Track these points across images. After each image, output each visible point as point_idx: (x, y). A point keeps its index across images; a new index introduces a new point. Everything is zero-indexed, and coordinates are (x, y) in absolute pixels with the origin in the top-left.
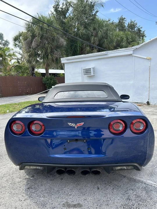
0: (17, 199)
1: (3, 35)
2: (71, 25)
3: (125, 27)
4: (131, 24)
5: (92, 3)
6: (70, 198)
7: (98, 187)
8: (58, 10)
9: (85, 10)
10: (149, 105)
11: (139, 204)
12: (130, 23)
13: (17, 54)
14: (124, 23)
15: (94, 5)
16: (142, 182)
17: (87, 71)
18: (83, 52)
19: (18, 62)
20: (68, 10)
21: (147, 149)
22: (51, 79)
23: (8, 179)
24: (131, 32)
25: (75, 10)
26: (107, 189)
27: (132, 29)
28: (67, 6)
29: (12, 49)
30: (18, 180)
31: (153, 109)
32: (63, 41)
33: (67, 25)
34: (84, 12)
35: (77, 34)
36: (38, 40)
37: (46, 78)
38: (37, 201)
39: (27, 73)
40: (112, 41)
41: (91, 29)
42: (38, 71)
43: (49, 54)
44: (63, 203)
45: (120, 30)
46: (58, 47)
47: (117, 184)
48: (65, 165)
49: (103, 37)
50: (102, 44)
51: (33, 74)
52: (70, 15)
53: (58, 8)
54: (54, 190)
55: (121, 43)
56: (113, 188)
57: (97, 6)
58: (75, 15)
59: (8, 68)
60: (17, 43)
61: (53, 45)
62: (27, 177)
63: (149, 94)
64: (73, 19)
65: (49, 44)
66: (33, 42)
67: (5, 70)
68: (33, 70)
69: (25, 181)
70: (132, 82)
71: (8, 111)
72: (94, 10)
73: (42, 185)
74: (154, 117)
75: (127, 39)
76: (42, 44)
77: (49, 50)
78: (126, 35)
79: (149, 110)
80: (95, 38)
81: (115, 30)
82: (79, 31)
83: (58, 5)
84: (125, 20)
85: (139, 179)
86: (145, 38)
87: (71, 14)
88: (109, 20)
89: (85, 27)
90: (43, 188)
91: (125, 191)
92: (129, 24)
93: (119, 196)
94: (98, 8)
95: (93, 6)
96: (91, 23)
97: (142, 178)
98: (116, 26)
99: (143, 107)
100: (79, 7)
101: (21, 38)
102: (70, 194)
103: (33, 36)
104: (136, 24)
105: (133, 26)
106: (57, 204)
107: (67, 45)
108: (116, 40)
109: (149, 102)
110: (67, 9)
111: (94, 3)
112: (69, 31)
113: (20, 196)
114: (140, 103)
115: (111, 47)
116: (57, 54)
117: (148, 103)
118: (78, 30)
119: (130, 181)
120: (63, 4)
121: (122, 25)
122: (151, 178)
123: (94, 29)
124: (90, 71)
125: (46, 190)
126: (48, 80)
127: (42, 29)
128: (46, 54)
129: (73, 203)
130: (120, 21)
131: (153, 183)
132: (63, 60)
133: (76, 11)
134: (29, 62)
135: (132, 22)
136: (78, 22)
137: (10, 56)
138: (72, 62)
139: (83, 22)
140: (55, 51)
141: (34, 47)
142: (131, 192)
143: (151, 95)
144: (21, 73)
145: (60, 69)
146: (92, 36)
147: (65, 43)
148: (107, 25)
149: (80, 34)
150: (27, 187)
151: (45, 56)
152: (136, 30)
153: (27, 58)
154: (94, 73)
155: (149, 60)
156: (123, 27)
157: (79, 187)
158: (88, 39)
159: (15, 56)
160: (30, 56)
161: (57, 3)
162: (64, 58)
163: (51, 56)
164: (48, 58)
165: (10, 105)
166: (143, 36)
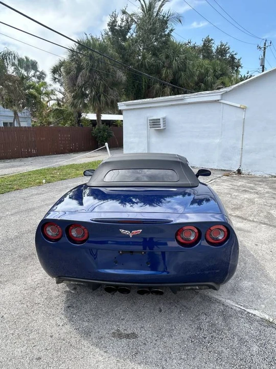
0: (54, 323)
1: (37, 63)
2: (134, 52)
3: (212, 52)
4: (221, 48)
5: (164, 17)
6: (123, 325)
7: (160, 308)
8: (116, 29)
9: (154, 27)
10: (241, 174)
11: (212, 336)
12: (219, 47)
13: (57, 93)
14: (211, 47)
15: (168, 20)
16: (219, 302)
17: (155, 122)
18: (151, 91)
19: (59, 104)
20: (130, 29)
21: (230, 258)
22: (104, 131)
23: (43, 292)
24: (220, 60)
25: (139, 28)
26: (172, 312)
27: (222, 55)
28: (128, 23)
29: (50, 85)
30: (55, 293)
31: (245, 181)
32: (122, 76)
33: (127, 51)
34: (153, 31)
35: (142, 65)
36: (86, 74)
37: (98, 129)
38: (79, 326)
39: (71, 120)
40: (192, 75)
41: (163, 56)
42: (87, 117)
43: (102, 95)
44: (113, 331)
45: (204, 57)
46: (115, 84)
47: (185, 304)
48: (117, 283)
49: (179, 70)
50: (178, 79)
51: (79, 121)
52: (132, 35)
53: (116, 26)
54: (102, 310)
55: (205, 77)
56: (180, 311)
57: (173, 21)
58: (139, 36)
59: (44, 113)
60: (57, 76)
61: (107, 82)
62: (68, 289)
63: (241, 158)
64: (136, 42)
65: (101, 80)
66: (79, 77)
67: (41, 114)
68: (80, 115)
69: (65, 296)
70: (218, 141)
71: (44, 181)
72: (167, 28)
73: (86, 303)
74: (246, 196)
75: (215, 71)
76: (92, 80)
77: (101, 89)
78: (214, 65)
79: (240, 183)
80: (168, 71)
81: (197, 58)
82: (145, 60)
83: (115, 21)
84: (213, 41)
85: (216, 297)
86: (240, 69)
87: (134, 34)
88: (189, 42)
89: (154, 54)
90: (87, 307)
91: (196, 316)
92: (217, 49)
93: (187, 324)
94: (173, 24)
95: (166, 22)
96: (162, 47)
97: (221, 296)
98: (200, 51)
99: (231, 178)
100: (145, 24)
101: (62, 70)
102: (122, 317)
103: (79, 69)
104: (229, 49)
105: (225, 51)
106: (105, 333)
107: (127, 81)
108: (198, 73)
109: (240, 170)
110: (128, 27)
111: (167, 18)
112: (130, 60)
113: (58, 318)
114: (228, 171)
115: (191, 84)
116: (113, 94)
117: (239, 172)
118: (144, 58)
119: (204, 300)
120: (122, 19)
121: (208, 49)
122: (232, 296)
123: (167, 57)
124: (158, 122)
125: (91, 310)
126: (100, 132)
127: (91, 57)
128: (97, 95)
129: (126, 332)
130: (204, 44)
131: (234, 304)
132: (121, 106)
133: (141, 30)
134: (73, 105)
135: (223, 45)
136: (144, 46)
137: (48, 94)
138: (134, 109)
139: (151, 46)
140: (111, 90)
141: (80, 84)
142: (204, 317)
143: (243, 159)
144: (63, 121)
145: (117, 114)
146: (164, 67)
147: (124, 78)
148: (186, 51)
149: (147, 65)
150: (67, 305)
151: (96, 97)
152: (227, 57)
153: (71, 100)
154: (165, 126)
155: (244, 109)
156: (208, 53)
157: (135, 308)
158: (158, 72)
159: (54, 95)
160: (74, 97)
161: (113, 19)
162: (123, 103)
163: (105, 97)
164: (99, 100)
165: (48, 169)
166: (238, 66)
